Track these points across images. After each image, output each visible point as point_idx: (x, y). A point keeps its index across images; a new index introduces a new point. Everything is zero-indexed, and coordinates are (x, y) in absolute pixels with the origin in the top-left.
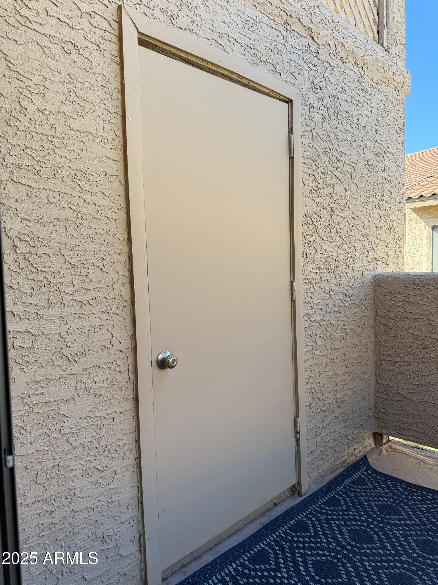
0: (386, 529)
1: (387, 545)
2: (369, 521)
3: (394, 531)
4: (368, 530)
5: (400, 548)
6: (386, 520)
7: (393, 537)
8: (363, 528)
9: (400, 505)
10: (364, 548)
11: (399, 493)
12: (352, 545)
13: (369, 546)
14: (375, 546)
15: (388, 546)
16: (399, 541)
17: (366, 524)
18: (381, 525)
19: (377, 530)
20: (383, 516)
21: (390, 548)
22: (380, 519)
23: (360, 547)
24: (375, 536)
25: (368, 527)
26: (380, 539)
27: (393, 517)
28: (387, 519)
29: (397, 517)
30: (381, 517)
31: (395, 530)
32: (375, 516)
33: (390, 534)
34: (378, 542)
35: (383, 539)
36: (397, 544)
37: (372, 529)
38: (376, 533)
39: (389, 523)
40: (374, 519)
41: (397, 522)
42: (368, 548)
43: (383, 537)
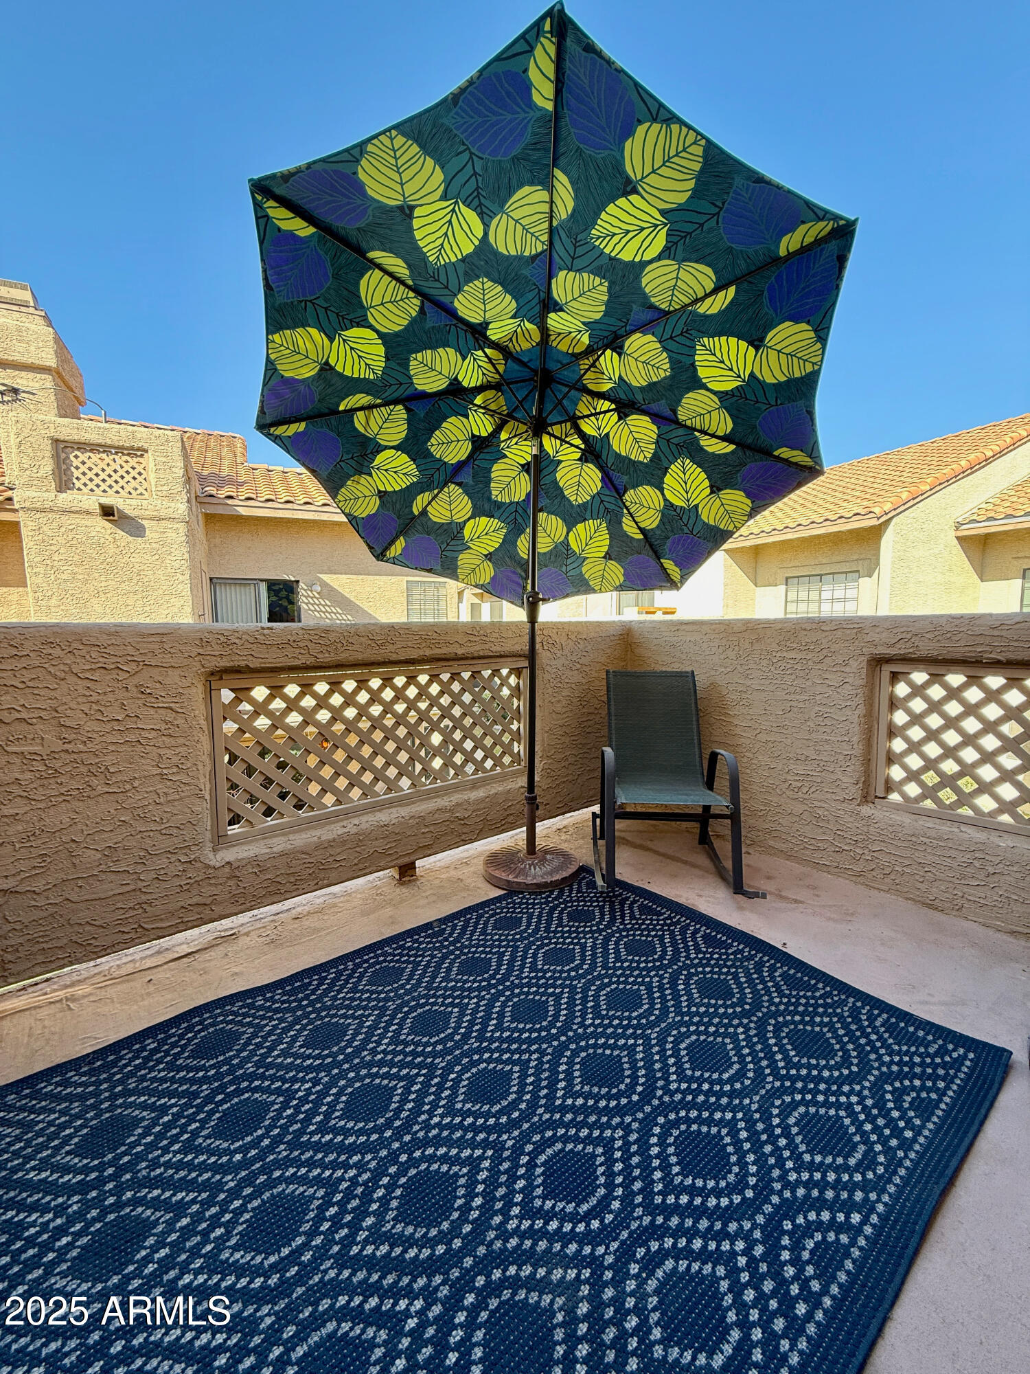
0: (144, 1173)
1: (180, 1196)
2: (94, 1198)
3: (162, 1160)
4: (112, 1217)
5: (206, 1176)
6: (126, 1159)
7: (171, 1172)
8: (98, 1225)
9: (120, 1106)
10: (147, 1260)
11: (91, 1089)
12: (116, 1286)
13: (151, 1241)
14: (160, 1228)
15: (183, 1198)
16: (190, 1166)
17: (94, 1213)
18: (128, 1176)
19: (129, 1194)
20: (110, 1156)
21: (192, 1195)
22: (111, 1171)
23: (136, 1269)
24: (140, 1210)
25: (105, 1212)
26: (156, 1204)
27: (132, 1139)
28: (125, 1154)
29: (140, 1131)
30: (110, 1163)
31: (159, 1156)
32: (93, 1175)
33: (161, 1174)
34: (158, 1214)
35: (160, 1196)
36: (194, 1175)
37: (118, 1206)
38: (135, 1202)
39: (139, 1157)
40: (99, 1183)
41: (149, 1139)
42: (154, 1249)
43: (156, 1193)
